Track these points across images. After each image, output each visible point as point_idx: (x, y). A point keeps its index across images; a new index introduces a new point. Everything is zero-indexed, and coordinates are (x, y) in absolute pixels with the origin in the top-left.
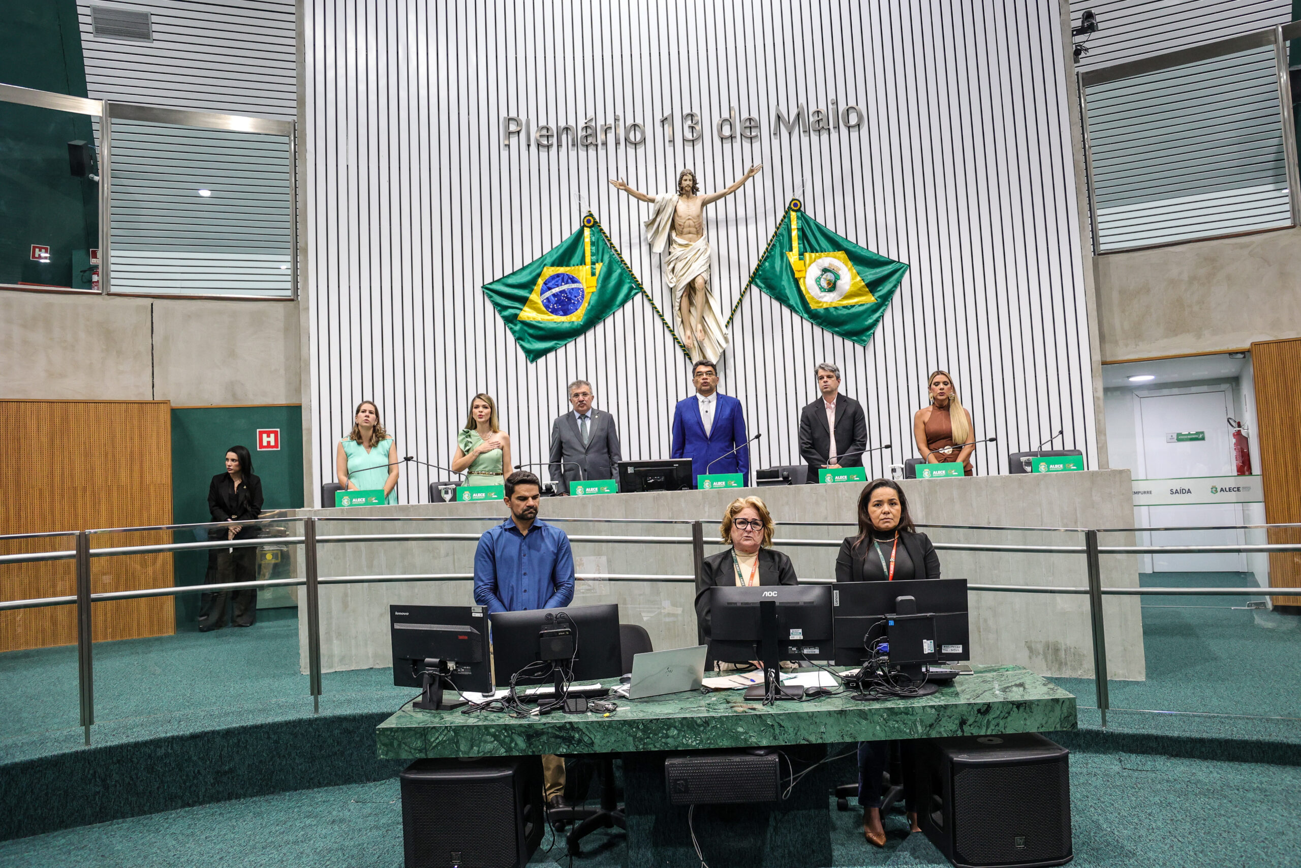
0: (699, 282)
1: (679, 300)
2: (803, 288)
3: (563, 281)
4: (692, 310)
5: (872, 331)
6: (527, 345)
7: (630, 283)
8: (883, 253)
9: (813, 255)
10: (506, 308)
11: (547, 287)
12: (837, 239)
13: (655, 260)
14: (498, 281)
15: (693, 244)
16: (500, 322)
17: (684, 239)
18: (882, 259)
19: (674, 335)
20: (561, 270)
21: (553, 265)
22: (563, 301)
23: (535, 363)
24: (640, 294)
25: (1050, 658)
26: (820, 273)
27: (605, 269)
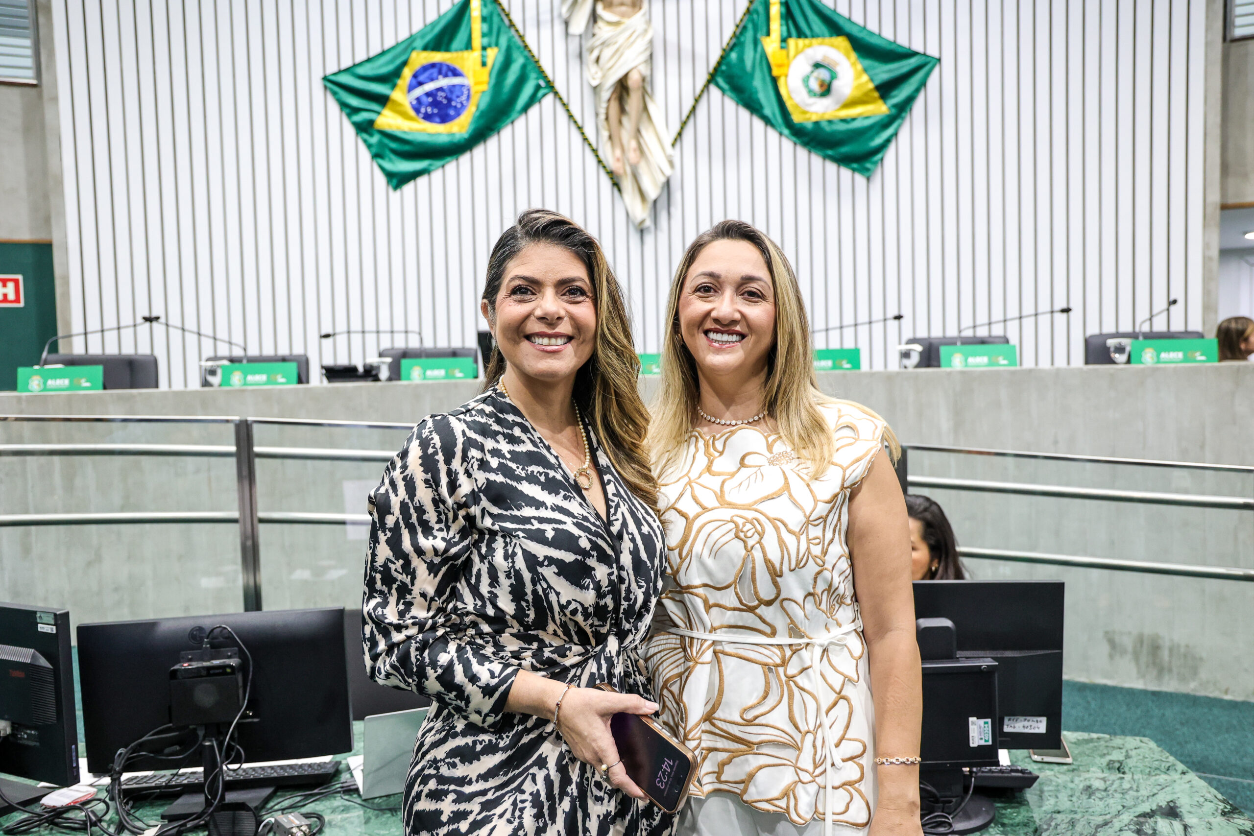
0: (634, 81)
1: (604, 105)
2: (783, 91)
3: (440, 73)
4: (625, 120)
5: (879, 156)
6: (388, 166)
7: (537, 79)
8: (903, 41)
9: (801, 42)
10: (356, 110)
11: (417, 81)
12: (836, 18)
13: (574, 45)
14: (347, 70)
15: (627, 21)
16: (350, 131)
17: (614, 13)
18: (900, 50)
19: (597, 156)
20: (437, 57)
21: (425, 48)
22: (441, 102)
23: (398, 192)
24: (550, 97)
25: (1144, 659)
26: (808, 69)
27: (501, 58)
